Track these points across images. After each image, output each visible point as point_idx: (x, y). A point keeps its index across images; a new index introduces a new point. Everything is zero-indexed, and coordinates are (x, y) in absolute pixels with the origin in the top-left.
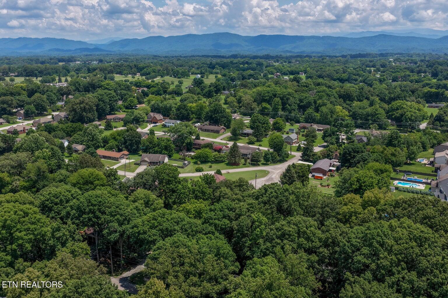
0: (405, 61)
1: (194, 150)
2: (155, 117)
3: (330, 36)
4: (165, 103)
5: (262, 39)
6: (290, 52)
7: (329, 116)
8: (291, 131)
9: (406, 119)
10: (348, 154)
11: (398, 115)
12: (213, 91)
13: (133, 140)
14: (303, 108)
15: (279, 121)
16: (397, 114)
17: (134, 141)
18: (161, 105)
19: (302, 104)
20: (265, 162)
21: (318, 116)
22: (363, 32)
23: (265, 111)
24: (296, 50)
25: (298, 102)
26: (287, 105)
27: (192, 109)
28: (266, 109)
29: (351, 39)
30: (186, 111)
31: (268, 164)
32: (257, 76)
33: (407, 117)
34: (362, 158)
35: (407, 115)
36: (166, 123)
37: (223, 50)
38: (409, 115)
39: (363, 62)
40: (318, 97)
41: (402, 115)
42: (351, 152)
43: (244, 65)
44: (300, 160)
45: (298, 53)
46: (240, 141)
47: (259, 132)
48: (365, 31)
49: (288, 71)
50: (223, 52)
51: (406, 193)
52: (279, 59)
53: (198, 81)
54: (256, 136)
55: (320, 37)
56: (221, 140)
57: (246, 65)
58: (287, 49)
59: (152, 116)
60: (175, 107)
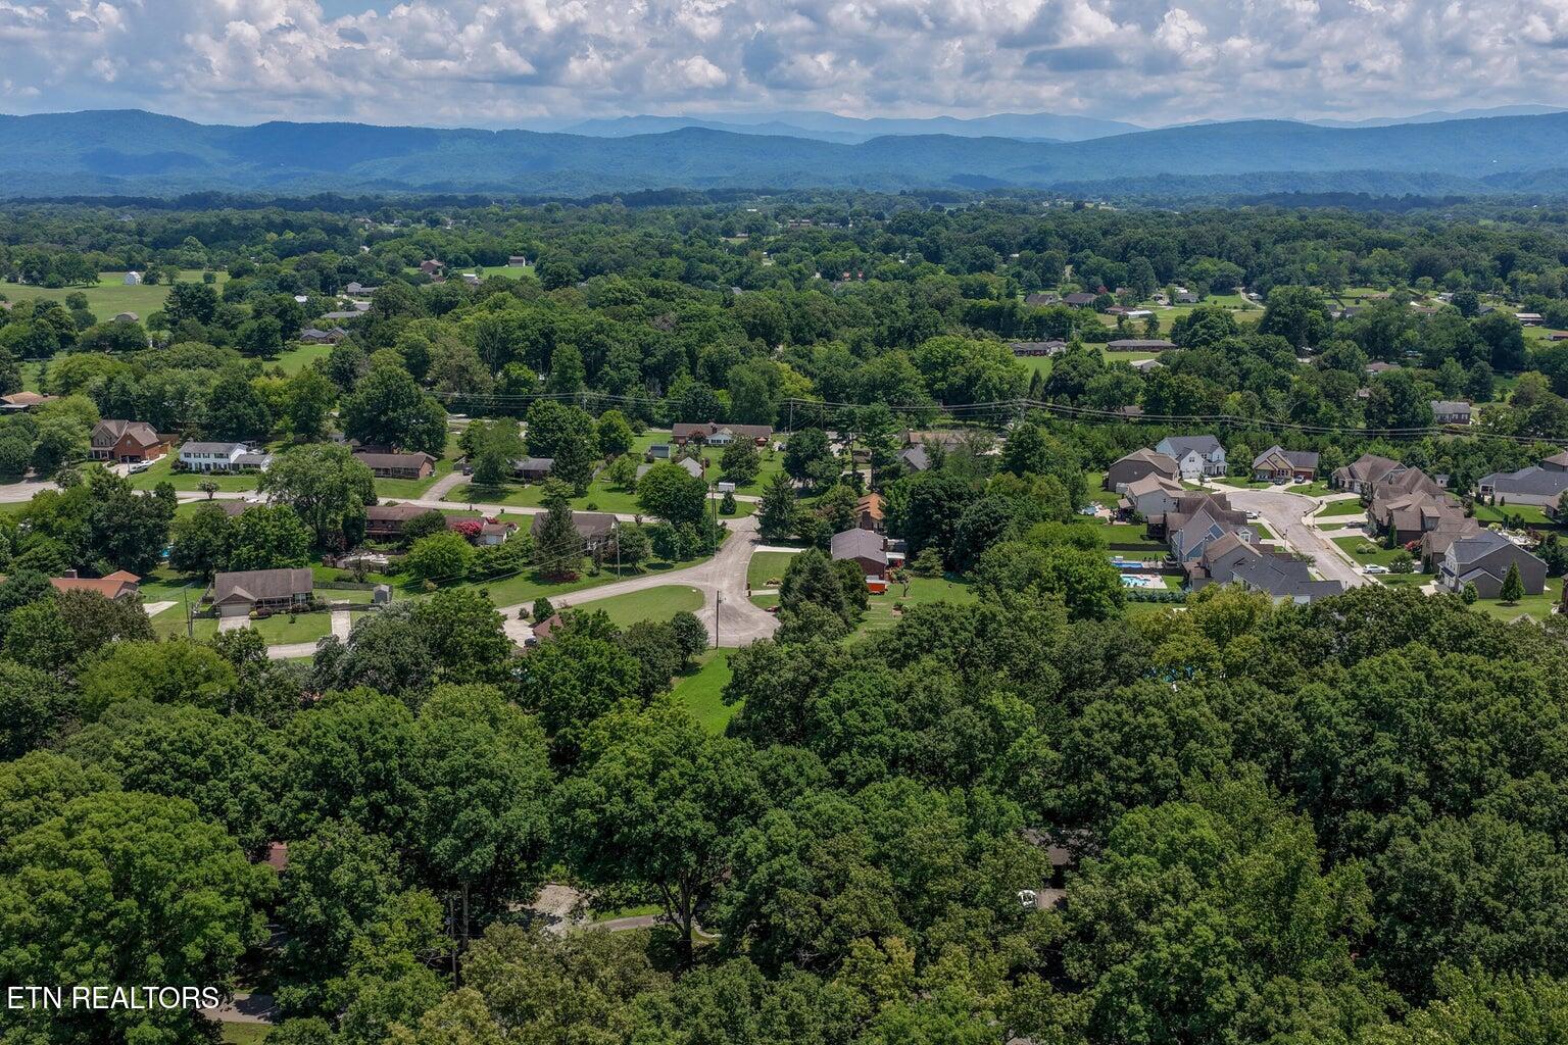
0: (809, 217)
1: (371, 543)
2: (128, 437)
3: (525, 132)
4: (151, 378)
5: (277, 137)
6: (399, 185)
7: (765, 396)
8: (660, 453)
9: (989, 392)
10: (934, 506)
11: (957, 381)
12: (274, 331)
13: (136, 528)
14: (658, 373)
15: (616, 422)
16: (958, 375)
17: (142, 530)
18: (134, 389)
19: (651, 361)
20: (659, 561)
21: (723, 398)
22: (626, 118)
23: (519, 392)
24: (416, 180)
25: (639, 355)
26: (607, 368)
27: (274, 398)
28: (524, 386)
29: (598, 141)
30: (251, 405)
31: (670, 567)
32: (370, 273)
33: (990, 385)
34: (987, 515)
35: (990, 380)
36: (188, 455)
37: (131, 178)
38: (996, 380)
39: (684, 219)
40: (696, 337)
41: (971, 381)
42: (940, 499)
43: (280, 235)
44: (755, 542)
45: (424, 188)
46: (511, 498)
47: (575, 462)
48: (632, 115)
49: (467, 251)
50: (134, 184)
51: (1147, 605)
52: (392, 211)
53: (193, 296)
54: (568, 478)
55: (491, 133)
56: (442, 499)
57: (289, 235)
58: (379, 174)
59: (115, 431)
60: (203, 395)
